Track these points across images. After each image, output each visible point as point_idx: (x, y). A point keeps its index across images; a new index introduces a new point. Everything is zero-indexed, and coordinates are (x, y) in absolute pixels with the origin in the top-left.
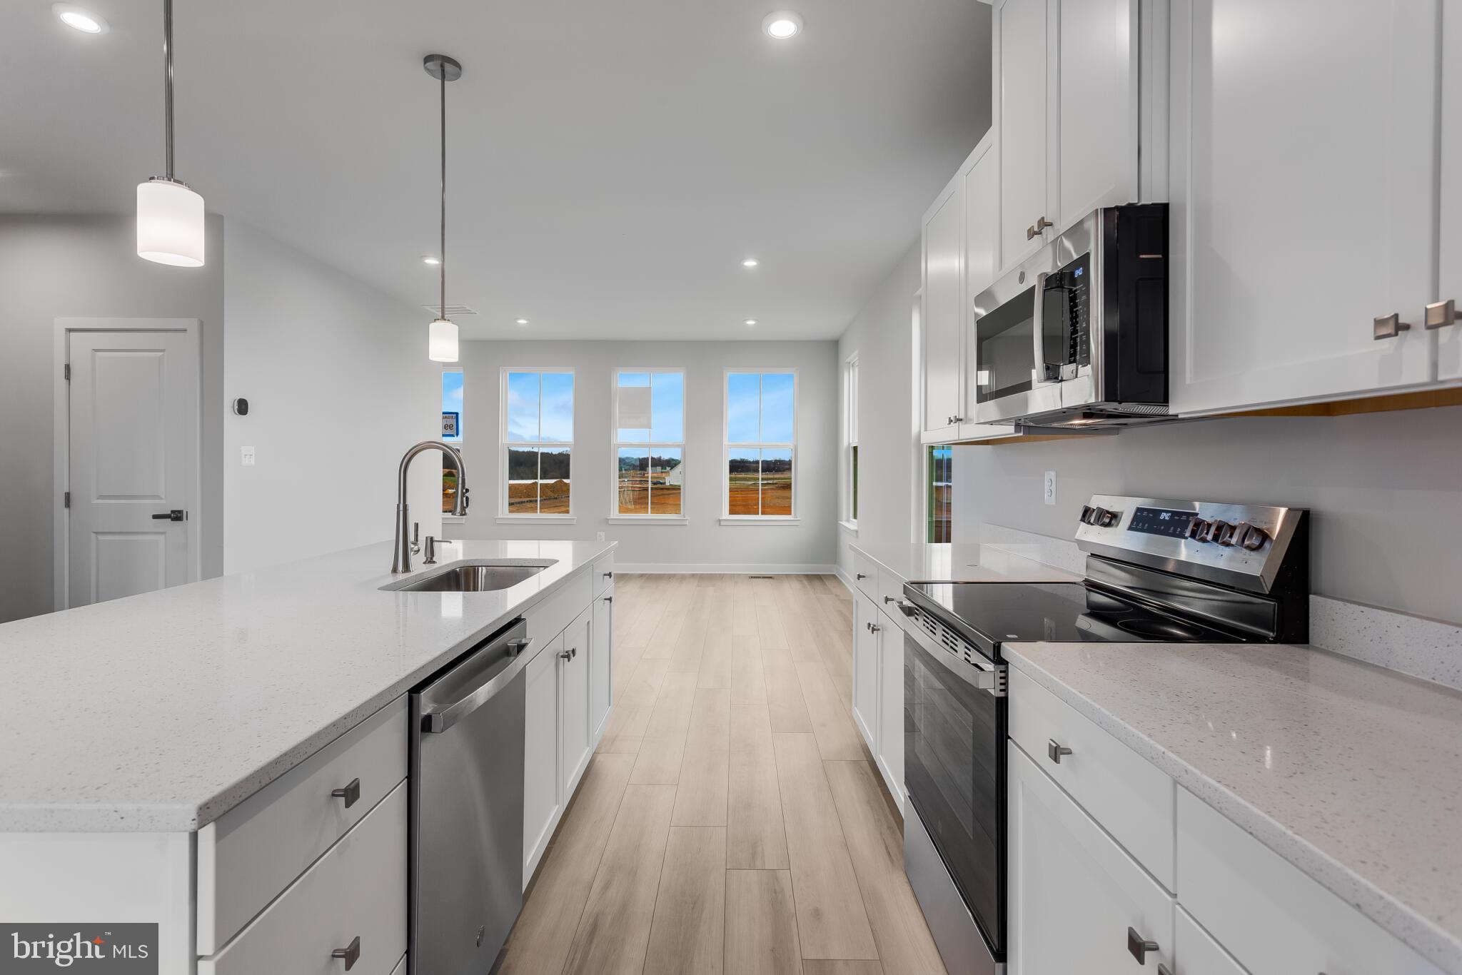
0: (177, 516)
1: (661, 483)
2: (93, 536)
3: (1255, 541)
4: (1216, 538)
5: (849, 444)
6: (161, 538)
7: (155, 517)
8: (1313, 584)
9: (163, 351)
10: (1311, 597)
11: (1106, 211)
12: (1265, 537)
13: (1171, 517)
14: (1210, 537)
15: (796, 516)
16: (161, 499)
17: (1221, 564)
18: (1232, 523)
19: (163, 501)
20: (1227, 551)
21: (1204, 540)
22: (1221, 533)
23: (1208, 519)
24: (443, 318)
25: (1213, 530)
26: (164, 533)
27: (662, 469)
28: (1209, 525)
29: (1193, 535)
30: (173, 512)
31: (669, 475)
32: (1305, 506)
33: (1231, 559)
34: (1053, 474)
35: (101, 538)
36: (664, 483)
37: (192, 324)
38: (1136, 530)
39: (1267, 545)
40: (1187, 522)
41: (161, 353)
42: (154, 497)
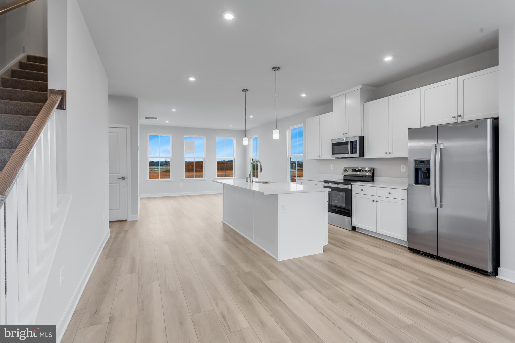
0: (123, 178)
5: (251, 158)
7: (118, 179)
8: (375, 175)
9: (119, 133)
10: (375, 177)
11: (359, 136)
12: (370, 171)
13: (358, 170)
18: (367, 170)
19: (120, 174)
20: (368, 173)
26: (119, 183)
28: (364, 170)
29: (362, 171)
34: (333, 165)
37: (128, 127)
38: (353, 171)
41: (118, 134)
42: (117, 173)
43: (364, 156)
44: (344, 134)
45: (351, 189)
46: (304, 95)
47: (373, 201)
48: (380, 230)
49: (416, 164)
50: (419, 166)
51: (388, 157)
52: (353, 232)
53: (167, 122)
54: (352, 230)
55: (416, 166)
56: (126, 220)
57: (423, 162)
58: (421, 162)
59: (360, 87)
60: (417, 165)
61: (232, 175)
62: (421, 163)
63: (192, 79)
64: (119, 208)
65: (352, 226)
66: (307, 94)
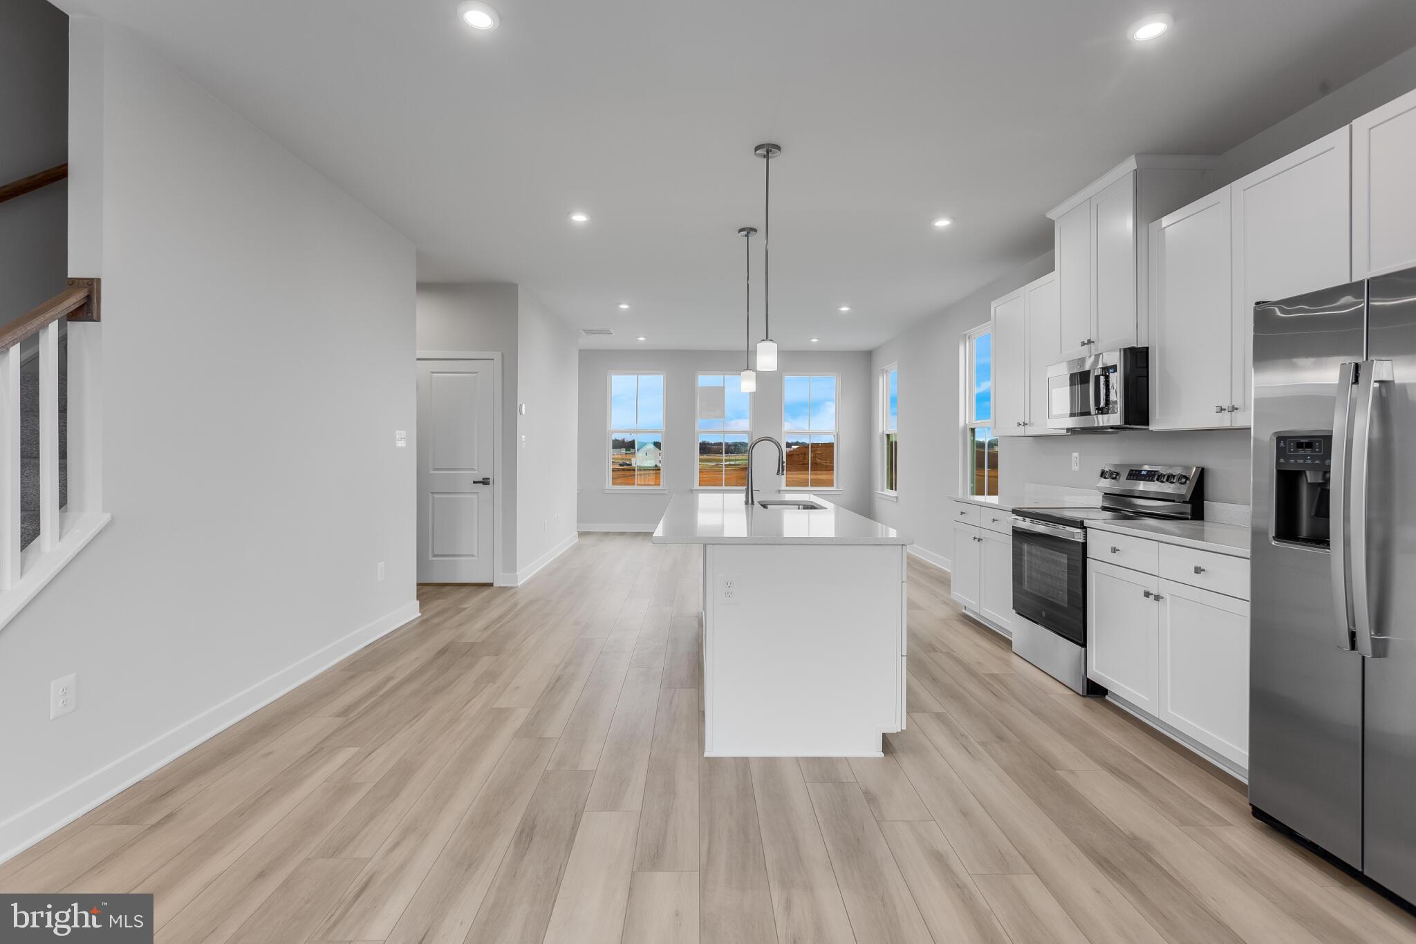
0: (485, 482)
1: (628, 465)
2: (430, 494)
3: (1184, 480)
4: (1167, 480)
5: (884, 432)
6: (475, 496)
7: (474, 482)
8: (1206, 496)
9: (477, 373)
10: (1205, 502)
11: (1125, 350)
12: (1187, 478)
13: (1147, 473)
14: (1165, 480)
15: (838, 487)
16: (475, 470)
17: (1169, 491)
18: (1174, 474)
19: (476, 472)
20: (1172, 485)
21: (1162, 482)
22: (1170, 478)
23: (1165, 473)
24: (748, 369)
25: (1166, 478)
26: (478, 493)
27: (626, 451)
28: (1164, 475)
29: (1158, 480)
30: (483, 479)
31: (634, 457)
32: (1202, 466)
33: (1173, 488)
34: (1077, 454)
35: (435, 496)
36: (631, 465)
37: (497, 356)
38: (1130, 479)
39: (1188, 482)
40: (1155, 475)
41: (475, 374)
42: (473, 469)
43: (1147, 424)
44: (1083, 344)
45: (1084, 545)
46: (942, 223)
47: (1147, 594)
48: (1169, 711)
49: (1280, 452)
50: (1292, 461)
51: (1227, 424)
52: (1089, 700)
53: (642, 339)
54: (1088, 693)
55: (1282, 460)
56: (491, 585)
57: (1309, 445)
58: (1300, 445)
59: (1131, 164)
60: (1287, 458)
61: (830, 483)
62: (1301, 452)
63: (579, 218)
64: (476, 555)
65: (1088, 680)
66: (953, 218)
